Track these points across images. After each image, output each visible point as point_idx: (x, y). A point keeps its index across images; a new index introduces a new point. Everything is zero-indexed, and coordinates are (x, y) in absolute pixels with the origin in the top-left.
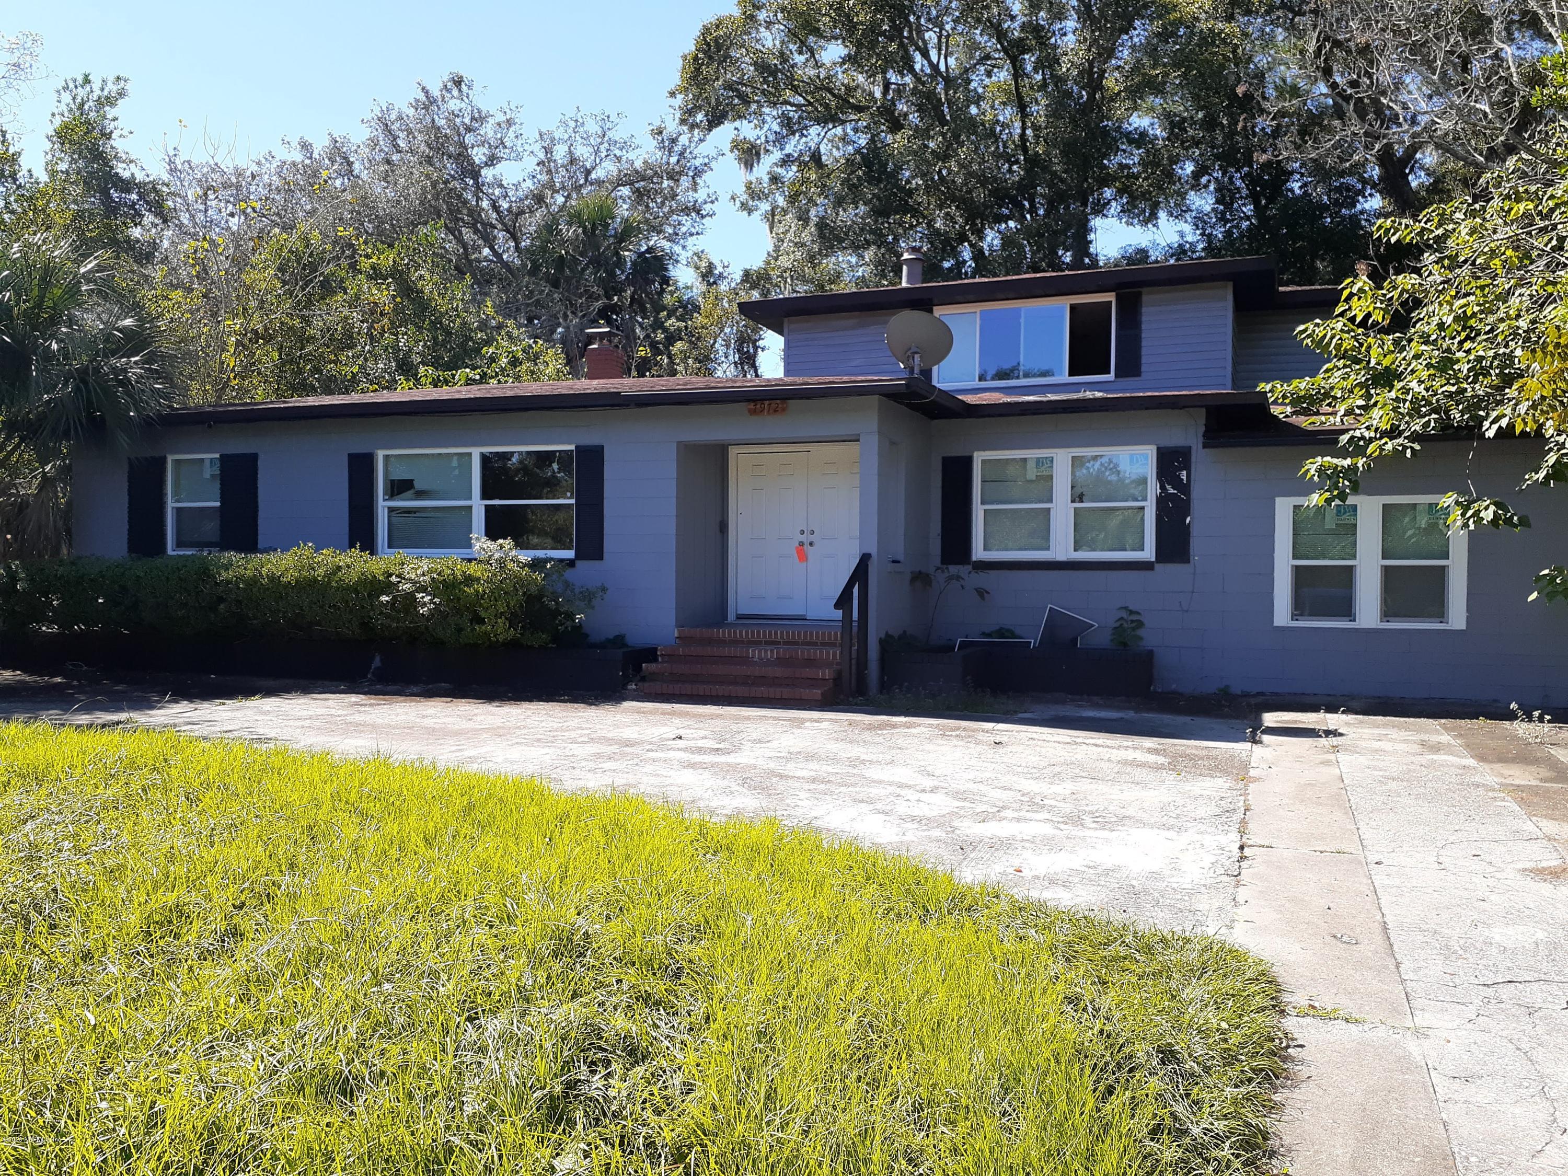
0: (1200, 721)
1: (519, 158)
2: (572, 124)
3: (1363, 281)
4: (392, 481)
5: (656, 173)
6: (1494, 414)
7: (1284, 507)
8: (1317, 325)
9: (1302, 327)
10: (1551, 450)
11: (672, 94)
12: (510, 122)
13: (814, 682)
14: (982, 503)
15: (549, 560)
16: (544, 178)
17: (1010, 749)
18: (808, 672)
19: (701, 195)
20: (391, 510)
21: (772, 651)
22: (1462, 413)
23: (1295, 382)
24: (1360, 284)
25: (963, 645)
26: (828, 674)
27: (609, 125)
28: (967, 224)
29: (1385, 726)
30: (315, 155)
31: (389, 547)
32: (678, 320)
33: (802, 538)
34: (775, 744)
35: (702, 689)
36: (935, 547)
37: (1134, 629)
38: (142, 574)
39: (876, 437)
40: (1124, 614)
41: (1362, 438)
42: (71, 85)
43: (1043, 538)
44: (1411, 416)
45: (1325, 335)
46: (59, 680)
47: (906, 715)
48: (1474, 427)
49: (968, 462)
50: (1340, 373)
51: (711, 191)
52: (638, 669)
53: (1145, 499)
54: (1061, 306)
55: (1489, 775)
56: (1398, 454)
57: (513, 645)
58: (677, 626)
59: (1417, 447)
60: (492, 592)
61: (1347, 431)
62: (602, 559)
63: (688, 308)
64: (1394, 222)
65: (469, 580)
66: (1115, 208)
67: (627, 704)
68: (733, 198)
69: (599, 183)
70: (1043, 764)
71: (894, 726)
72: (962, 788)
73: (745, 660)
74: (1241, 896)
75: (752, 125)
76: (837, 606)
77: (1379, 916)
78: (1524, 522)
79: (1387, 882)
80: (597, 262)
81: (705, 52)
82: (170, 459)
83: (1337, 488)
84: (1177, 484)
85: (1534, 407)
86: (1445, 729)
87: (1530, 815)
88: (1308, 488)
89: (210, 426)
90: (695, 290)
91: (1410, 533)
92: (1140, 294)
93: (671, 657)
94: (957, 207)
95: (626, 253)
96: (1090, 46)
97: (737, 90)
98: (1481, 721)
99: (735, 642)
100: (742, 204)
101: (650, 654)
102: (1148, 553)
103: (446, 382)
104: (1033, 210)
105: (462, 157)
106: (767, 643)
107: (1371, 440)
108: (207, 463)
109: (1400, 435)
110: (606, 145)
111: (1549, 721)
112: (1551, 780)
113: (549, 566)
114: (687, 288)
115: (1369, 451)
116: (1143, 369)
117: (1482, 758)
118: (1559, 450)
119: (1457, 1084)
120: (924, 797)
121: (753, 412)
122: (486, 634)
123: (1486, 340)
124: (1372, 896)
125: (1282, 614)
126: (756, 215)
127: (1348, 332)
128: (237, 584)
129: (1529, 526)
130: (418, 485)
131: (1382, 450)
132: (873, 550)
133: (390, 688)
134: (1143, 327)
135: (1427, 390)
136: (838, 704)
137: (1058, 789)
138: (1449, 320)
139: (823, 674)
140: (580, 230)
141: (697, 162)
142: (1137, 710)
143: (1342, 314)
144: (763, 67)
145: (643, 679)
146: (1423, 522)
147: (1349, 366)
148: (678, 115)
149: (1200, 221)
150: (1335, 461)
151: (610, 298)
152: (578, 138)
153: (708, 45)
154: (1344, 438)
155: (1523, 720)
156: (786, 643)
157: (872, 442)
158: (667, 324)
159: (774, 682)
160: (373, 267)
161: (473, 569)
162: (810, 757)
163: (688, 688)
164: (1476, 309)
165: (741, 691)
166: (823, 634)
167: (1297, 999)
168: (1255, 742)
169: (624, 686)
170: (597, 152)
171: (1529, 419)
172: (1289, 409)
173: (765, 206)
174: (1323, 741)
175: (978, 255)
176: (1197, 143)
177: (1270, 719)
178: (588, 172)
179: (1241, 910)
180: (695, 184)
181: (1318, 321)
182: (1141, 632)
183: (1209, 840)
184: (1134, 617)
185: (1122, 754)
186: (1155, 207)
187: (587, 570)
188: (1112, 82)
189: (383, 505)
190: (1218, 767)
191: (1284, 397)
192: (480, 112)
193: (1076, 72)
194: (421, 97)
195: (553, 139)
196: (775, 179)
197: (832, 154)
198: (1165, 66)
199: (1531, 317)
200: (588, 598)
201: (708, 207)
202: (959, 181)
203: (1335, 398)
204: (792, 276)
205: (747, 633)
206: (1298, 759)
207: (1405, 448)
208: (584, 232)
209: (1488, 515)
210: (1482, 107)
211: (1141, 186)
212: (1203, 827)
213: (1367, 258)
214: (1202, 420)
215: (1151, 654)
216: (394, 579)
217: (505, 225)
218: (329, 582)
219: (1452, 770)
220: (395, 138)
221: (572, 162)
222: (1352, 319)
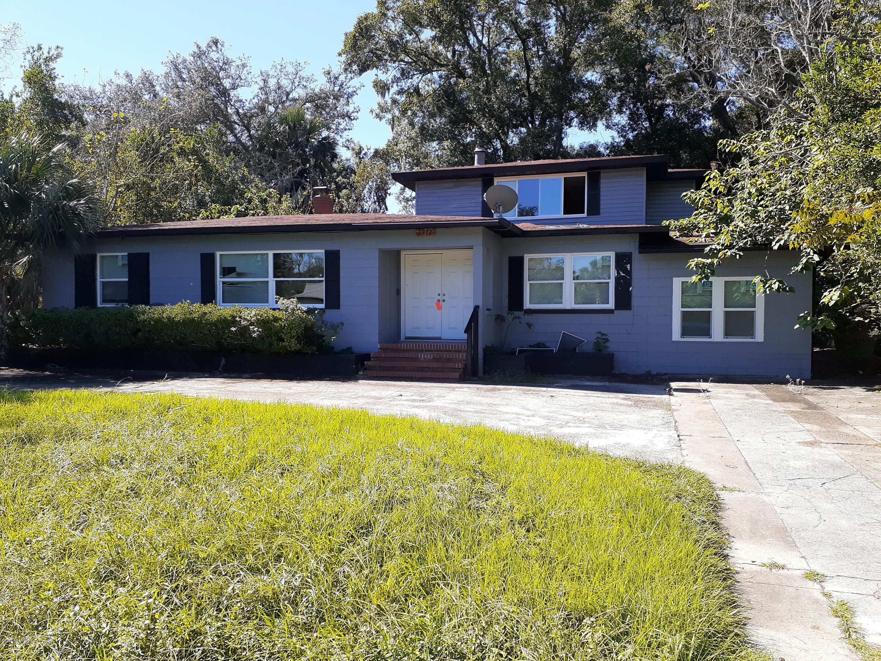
0: (641, 386)
1: (249, 85)
2: (279, 67)
3: (715, 173)
4: (224, 268)
5: (327, 95)
6: (777, 238)
7: (677, 283)
8: (693, 193)
9: (685, 194)
10: (803, 256)
11: (340, 55)
12: (244, 66)
13: (454, 370)
14: (529, 280)
15: (316, 309)
16: (263, 97)
17: (559, 399)
18: (450, 365)
19: (351, 108)
20: (224, 283)
21: (430, 355)
22: (762, 237)
23: (681, 221)
24: (714, 174)
25: (521, 352)
26: (460, 366)
27: (300, 68)
28: (500, 129)
29: (728, 387)
30: (134, 81)
31: (223, 302)
32: (343, 177)
33: (439, 298)
35: (397, 374)
36: (505, 302)
37: (604, 343)
38: (94, 317)
39: (481, 247)
40: (599, 335)
41: (716, 249)
42: (31, 51)
43: (559, 298)
44: (739, 239)
45: (696, 198)
46: (47, 373)
47: (503, 385)
48: (767, 244)
49: (521, 259)
50: (702, 216)
51: (356, 105)
52: (363, 364)
53: (609, 278)
54: (560, 178)
55: (779, 407)
56: (733, 257)
57: (298, 352)
58: (380, 342)
59: (741, 254)
60: (289, 325)
61: (708, 245)
62: (339, 308)
63: (348, 171)
64: (727, 141)
65: (276, 319)
66: (575, 121)
67: (361, 381)
68: (372, 111)
69: (295, 100)
70: (577, 405)
71: (499, 390)
72: (546, 415)
73: (417, 359)
74: (684, 453)
75: (382, 72)
76: (465, 332)
77: (743, 459)
78: (792, 290)
79: (743, 447)
80: (297, 145)
81: (360, 33)
82: (99, 255)
83: (704, 273)
84: (625, 271)
85: (798, 237)
86: (755, 387)
87: (799, 422)
88: (691, 274)
89: (122, 238)
90: (352, 161)
91: (736, 295)
92: (600, 172)
93: (378, 358)
94: (495, 120)
95: (313, 140)
96: (565, 37)
97: (376, 54)
98: (772, 385)
99: (410, 351)
100: (377, 114)
101: (367, 357)
102: (611, 305)
103: (226, 213)
104: (533, 122)
105: (218, 84)
106: (426, 351)
107: (720, 250)
108: (120, 258)
109: (733, 248)
110: (298, 79)
111: (804, 384)
112: (806, 409)
113: (316, 312)
114: (347, 160)
115: (719, 256)
116: (601, 211)
117: (775, 400)
118: (807, 256)
120: (529, 418)
122: (285, 347)
123: (770, 200)
124: (738, 452)
125: (676, 335)
126: (384, 121)
127: (708, 197)
128: (150, 322)
129: (794, 292)
130: (238, 270)
131: (725, 255)
132: (480, 303)
133: (232, 375)
134: (601, 190)
135: (745, 226)
136: (466, 380)
137: (588, 415)
138: (753, 190)
139: (458, 365)
140: (287, 127)
141: (350, 90)
142: (609, 381)
143: (705, 188)
144: (392, 44)
145: (365, 369)
146: (743, 290)
147: (707, 213)
148: (343, 66)
149: (622, 131)
150: (704, 260)
151: (305, 165)
152: (283, 75)
153: (361, 29)
154: (707, 249)
155: (792, 384)
156: (435, 351)
157: (479, 250)
158: (337, 180)
159: (432, 370)
160: (181, 148)
161: (277, 314)
162: (468, 403)
163: (389, 373)
164: (767, 186)
165: (418, 374)
166: (455, 346)
167: (719, 485)
168: (671, 395)
169: (357, 373)
170: (293, 83)
171: (796, 243)
172: (678, 234)
173: (389, 116)
174: (702, 394)
175: (505, 147)
176: (620, 89)
177: (674, 385)
178: (288, 94)
179: (686, 458)
180: (348, 102)
181: (692, 190)
182: (607, 344)
183: (663, 434)
184: (604, 337)
185: (611, 401)
186: (596, 120)
187: (332, 315)
188: (575, 53)
189: (219, 280)
190: (657, 405)
191: (675, 228)
192: (228, 59)
193: (557, 50)
194: (196, 50)
195: (268, 75)
196: (394, 102)
197: (426, 89)
198: (606, 50)
199: (792, 189)
200: (335, 328)
201: (354, 114)
202: (496, 106)
203: (699, 228)
204: (406, 156)
205: (416, 346)
206: (692, 402)
207: (736, 254)
208: (289, 127)
209: (775, 286)
210: (772, 89)
211: (590, 111)
212: (659, 429)
213: (717, 160)
214: (637, 240)
215: (613, 355)
216: (238, 319)
217: (243, 123)
218: (201, 321)
219: (762, 405)
220: (180, 72)
221: (279, 88)
222: (710, 191)
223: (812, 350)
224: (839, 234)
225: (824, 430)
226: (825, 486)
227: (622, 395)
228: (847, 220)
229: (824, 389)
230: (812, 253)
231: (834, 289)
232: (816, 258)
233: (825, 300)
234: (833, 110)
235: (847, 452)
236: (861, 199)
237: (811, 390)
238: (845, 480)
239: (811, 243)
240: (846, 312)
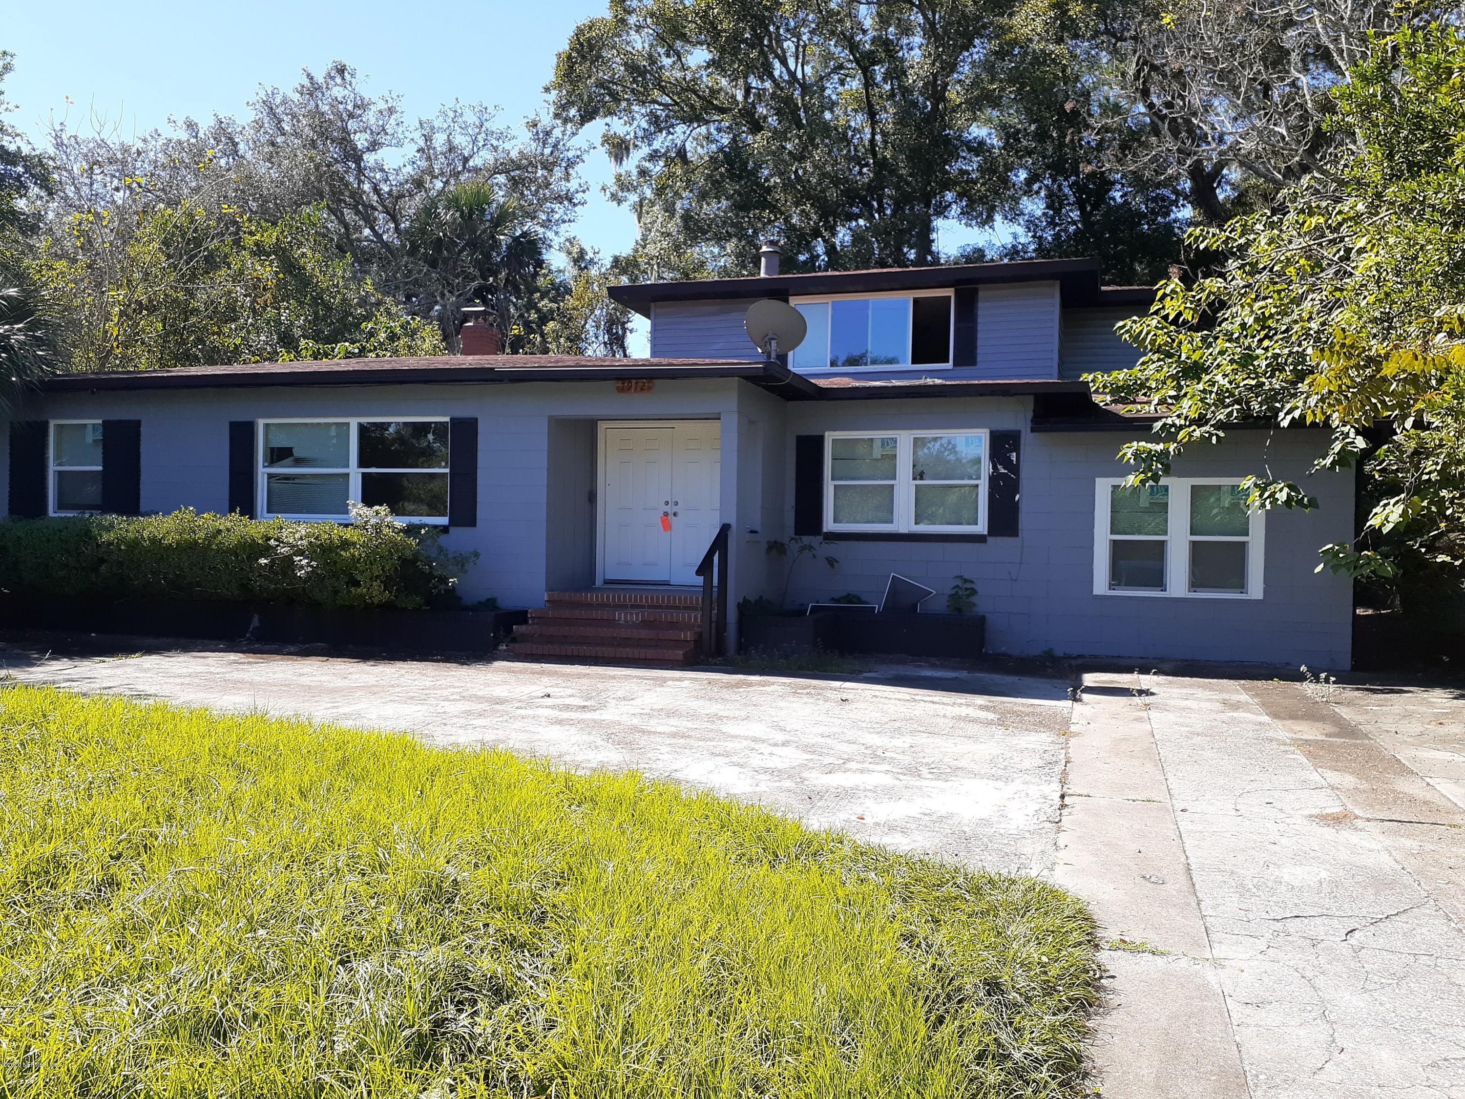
0: (1027, 681)
1: (399, 144)
2: (451, 114)
3: (1175, 283)
4: (272, 449)
5: (531, 163)
6: (1288, 406)
7: (1103, 488)
8: (1135, 322)
9: (1121, 324)
10: (1337, 438)
11: (547, 90)
12: (391, 111)
13: (677, 643)
14: (833, 479)
15: (424, 526)
16: (424, 164)
17: (855, 705)
18: (671, 634)
19: (573, 185)
20: (270, 476)
21: (637, 614)
22: (1261, 404)
23: (1115, 374)
24: (1172, 286)
25: (814, 610)
26: (689, 636)
27: (486, 116)
28: (820, 221)
29: (1191, 686)
30: (201, 135)
31: (268, 512)
32: (551, 301)
33: (667, 509)
34: (638, 702)
35: (570, 649)
36: (789, 517)
37: (968, 596)
39: (736, 416)
40: (959, 582)
41: (1174, 425)
43: (887, 512)
44: (1217, 407)
45: (1141, 331)
47: (761, 675)
48: (1271, 417)
49: (819, 441)
50: (1154, 365)
51: (582, 181)
52: (509, 631)
53: (979, 478)
54: (907, 298)
55: (1282, 730)
56: (1205, 440)
57: (382, 606)
58: (549, 589)
59: (1221, 434)
60: (367, 556)
61: (1160, 418)
63: (560, 291)
64: (1202, 230)
65: (346, 544)
66: (955, 210)
67: (497, 664)
68: (604, 189)
69: (477, 170)
70: (885, 720)
71: (750, 685)
72: (811, 742)
73: (611, 623)
74: (1062, 841)
75: (622, 121)
76: (698, 573)
77: (1183, 859)
78: (1312, 503)
79: (1191, 827)
80: (474, 245)
81: (578, 52)
82: (52, 423)
83: (1151, 470)
84: (1007, 464)
85: (1322, 400)
86: (1244, 689)
87: (1316, 767)
88: (1125, 470)
89: (92, 393)
90: (567, 274)
91: (1215, 511)
92: (976, 291)
93: (540, 619)
94: (812, 205)
95: (502, 237)
96: (934, 61)
97: (608, 88)
98: (1276, 682)
99: (602, 606)
100: (612, 195)
101: (521, 616)
102: (981, 527)
103: (326, 355)
104: (881, 210)
105: (345, 141)
106: (633, 607)
107: (1181, 428)
108: (90, 429)
109: (1206, 423)
110: (483, 135)
111: (1334, 682)
112: (1335, 735)
113: (423, 532)
114: (560, 271)
115: (1179, 437)
116: (979, 359)
117: (1276, 716)
118: (1343, 439)
119: (1249, 1010)
120: (776, 750)
121: (621, 390)
122: (362, 596)
123: (1282, 339)
124: (1178, 840)
125: (1101, 584)
126: (625, 205)
127: (1162, 329)
128: (118, 545)
129: (1317, 507)
130: (297, 453)
131: (1191, 436)
132: (732, 520)
133: (267, 647)
134: (979, 320)
135: (1230, 383)
136: (698, 664)
137: (898, 742)
138: (1250, 321)
139: (685, 635)
140: (458, 214)
141: (570, 154)
142: (970, 670)
143: (1156, 313)
144: (632, 68)
145: (514, 640)
146: (1227, 502)
147: (1163, 360)
148: (552, 110)
149: (1031, 225)
150: (1149, 446)
151: (487, 280)
152: (457, 128)
153: (581, 45)
154: (1158, 425)
155: (1311, 681)
156: (650, 607)
157: (732, 420)
158: (540, 305)
159: (639, 643)
160: (257, 244)
161: (349, 534)
162: (671, 713)
163: (556, 649)
164: (1274, 311)
165: (608, 651)
166: (686, 598)
167: (1110, 934)
168: (1075, 700)
169: (495, 647)
170: (475, 141)
171: (1318, 411)
172: (1109, 398)
173: (633, 198)
174: (1136, 700)
175: (831, 250)
176: (1029, 153)
177: (1090, 679)
178: (466, 160)
179: (1061, 854)
180: (568, 174)
181: (1135, 318)
182: (973, 599)
183: (1033, 790)
184: (969, 586)
185: (952, 711)
186: (991, 210)
187: (460, 536)
188: (955, 94)
189: (262, 472)
190: (1043, 723)
191: (1105, 387)
192: (362, 100)
193: (921, 84)
194: (306, 82)
195: (432, 128)
196: (643, 173)
197: (696, 152)
198: (1001, 81)
199: (1321, 320)
200: (461, 562)
201: (579, 196)
202: (814, 180)
203: (1150, 388)
204: (658, 264)
205: (614, 597)
206: (1114, 716)
207: (1211, 435)
208: (462, 216)
209: (1282, 496)
210: (1280, 130)
211: (979, 191)
212: (1028, 778)
213: (1179, 262)
214: (1031, 407)
215: (983, 619)
216: (272, 542)
217: (384, 206)
218: (210, 545)
219: (1250, 726)
220: (280, 121)
221: (450, 150)
222: (1166, 317)
223: (1354, 611)
224: (1403, 394)
225: (1365, 786)
226: (1354, 940)
227: (981, 700)
228: (1417, 367)
229: (1374, 691)
230: (1352, 435)
231: (1393, 501)
232: (1361, 443)
233: (1374, 522)
234: (1390, 157)
235: (1408, 843)
236: (1445, 327)
237: (1350, 693)
238: (1399, 923)
239: (1348, 412)
240: (1421, 546)
